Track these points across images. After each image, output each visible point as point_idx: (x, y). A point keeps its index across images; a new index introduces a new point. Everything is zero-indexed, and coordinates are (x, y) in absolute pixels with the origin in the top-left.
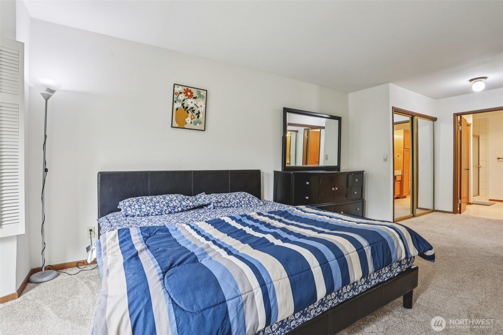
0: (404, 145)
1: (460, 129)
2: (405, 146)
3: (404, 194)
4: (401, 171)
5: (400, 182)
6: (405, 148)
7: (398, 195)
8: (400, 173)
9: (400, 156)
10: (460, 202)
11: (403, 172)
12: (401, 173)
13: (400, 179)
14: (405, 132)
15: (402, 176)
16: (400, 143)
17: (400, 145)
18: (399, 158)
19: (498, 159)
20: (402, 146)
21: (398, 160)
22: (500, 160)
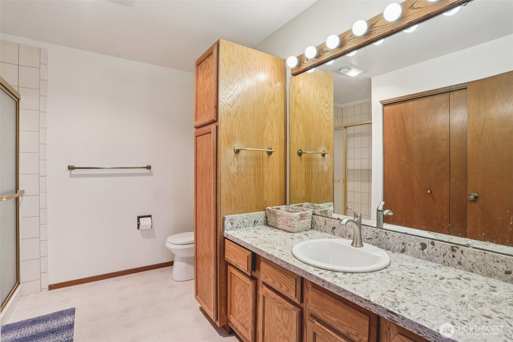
16: (326, 113)
17: (327, 122)
18: (324, 164)
19: (71, 168)
20: (331, 125)
21: (323, 168)
22: (74, 172)
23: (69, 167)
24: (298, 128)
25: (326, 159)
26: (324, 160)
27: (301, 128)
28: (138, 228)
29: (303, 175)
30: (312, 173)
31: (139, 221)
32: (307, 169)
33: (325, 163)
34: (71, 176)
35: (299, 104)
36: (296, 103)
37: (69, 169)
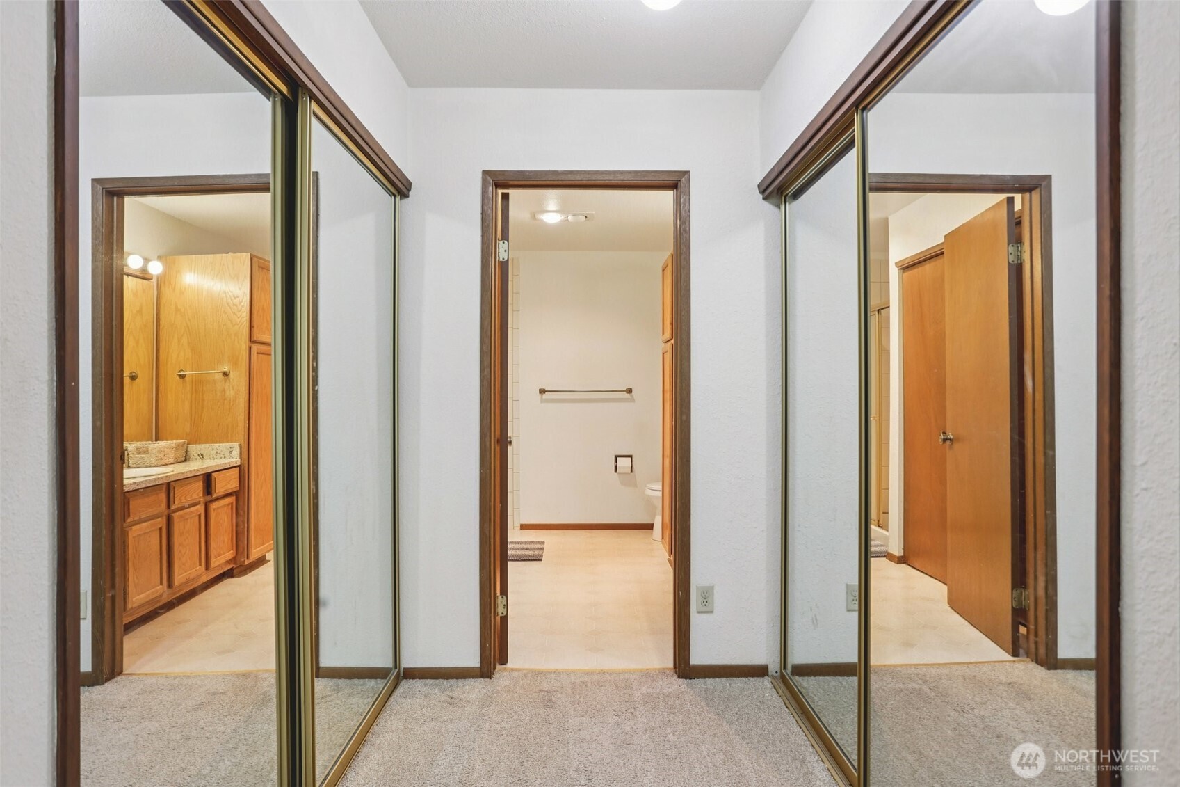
0: (251, 327)
1: (503, 256)
2: (255, 330)
3: (255, 554)
4: (240, 446)
5: (232, 499)
6: (255, 342)
7: (228, 562)
8: (235, 459)
9: (231, 376)
10: (500, 610)
11: (247, 451)
12: (236, 453)
13: (233, 485)
14: (257, 265)
15: (243, 472)
16: (234, 313)
17: (234, 326)
18: (226, 387)
19: (542, 392)
20: (243, 329)
21: (225, 393)
22: (546, 396)
23: (540, 390)
24: (179, 341)
25: (231, 380)
26: (228, 381)
27: (185, 341)
28: (616, 471)
29: (187, 404)
30: (203, 400)
31: (616, 461)
32: (194, 395)
33: (229, 386)
34: (543, 401)
35: (182, 310)
36: (177, 310)
37: (540, 393)
